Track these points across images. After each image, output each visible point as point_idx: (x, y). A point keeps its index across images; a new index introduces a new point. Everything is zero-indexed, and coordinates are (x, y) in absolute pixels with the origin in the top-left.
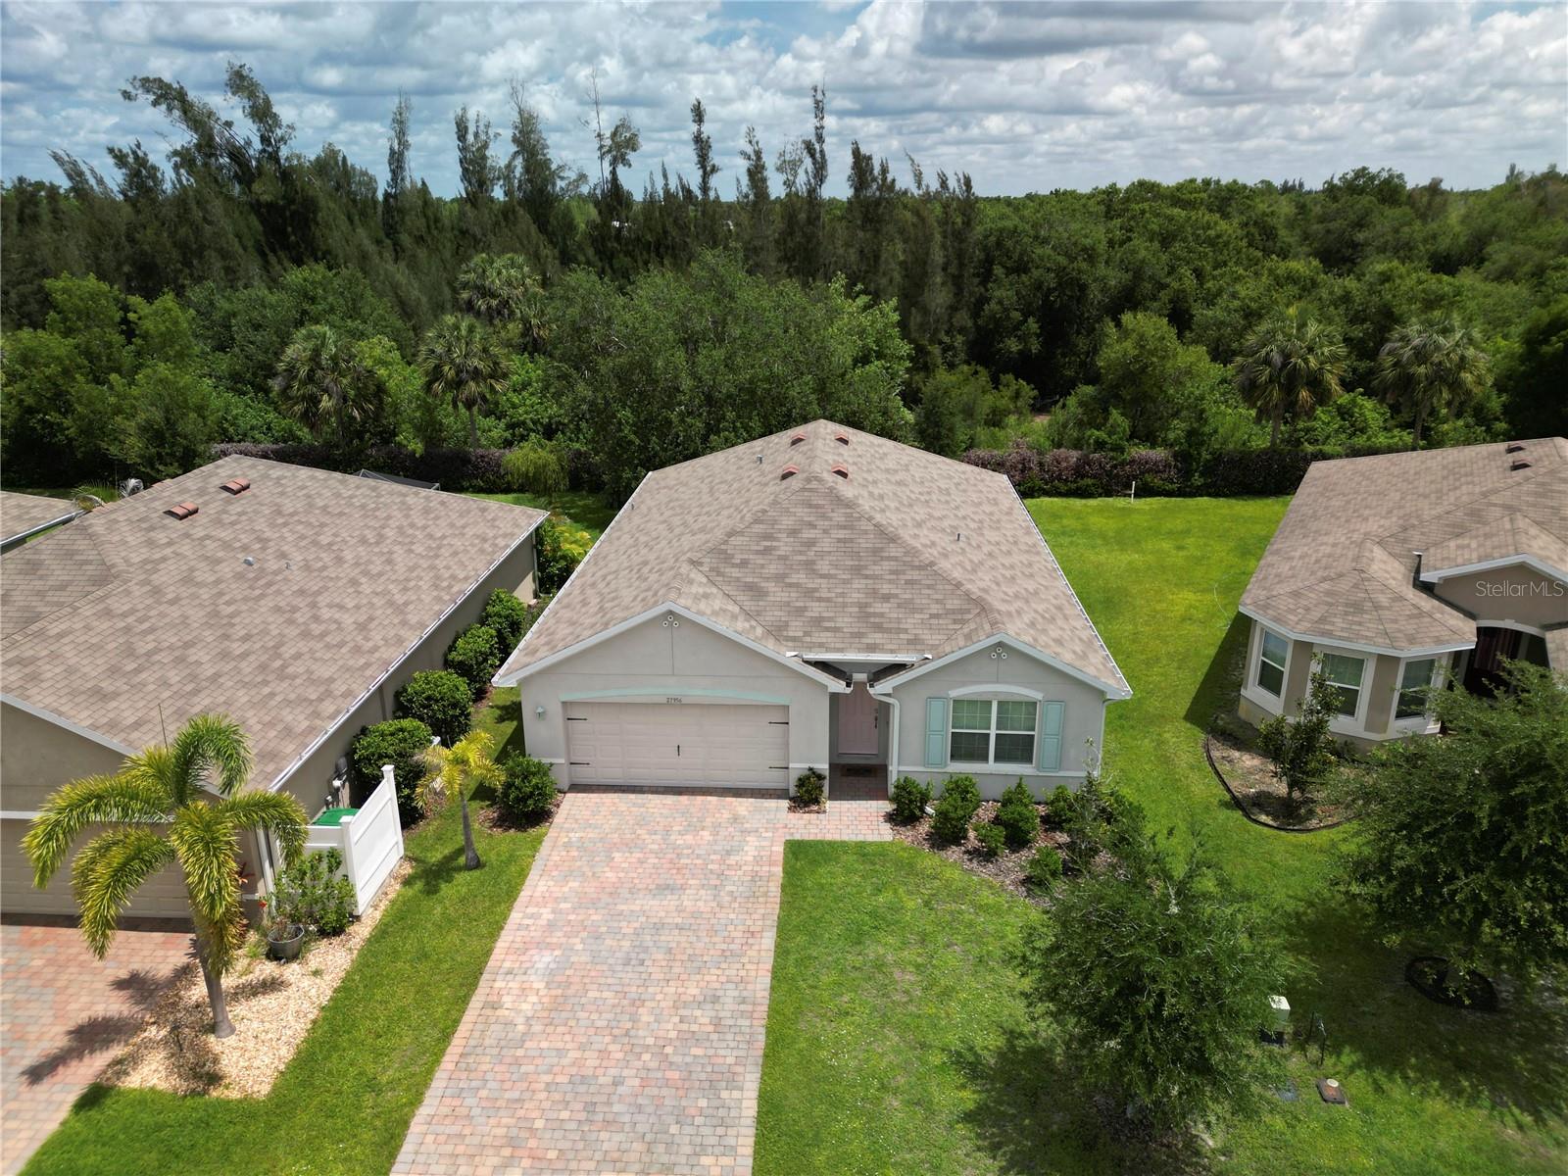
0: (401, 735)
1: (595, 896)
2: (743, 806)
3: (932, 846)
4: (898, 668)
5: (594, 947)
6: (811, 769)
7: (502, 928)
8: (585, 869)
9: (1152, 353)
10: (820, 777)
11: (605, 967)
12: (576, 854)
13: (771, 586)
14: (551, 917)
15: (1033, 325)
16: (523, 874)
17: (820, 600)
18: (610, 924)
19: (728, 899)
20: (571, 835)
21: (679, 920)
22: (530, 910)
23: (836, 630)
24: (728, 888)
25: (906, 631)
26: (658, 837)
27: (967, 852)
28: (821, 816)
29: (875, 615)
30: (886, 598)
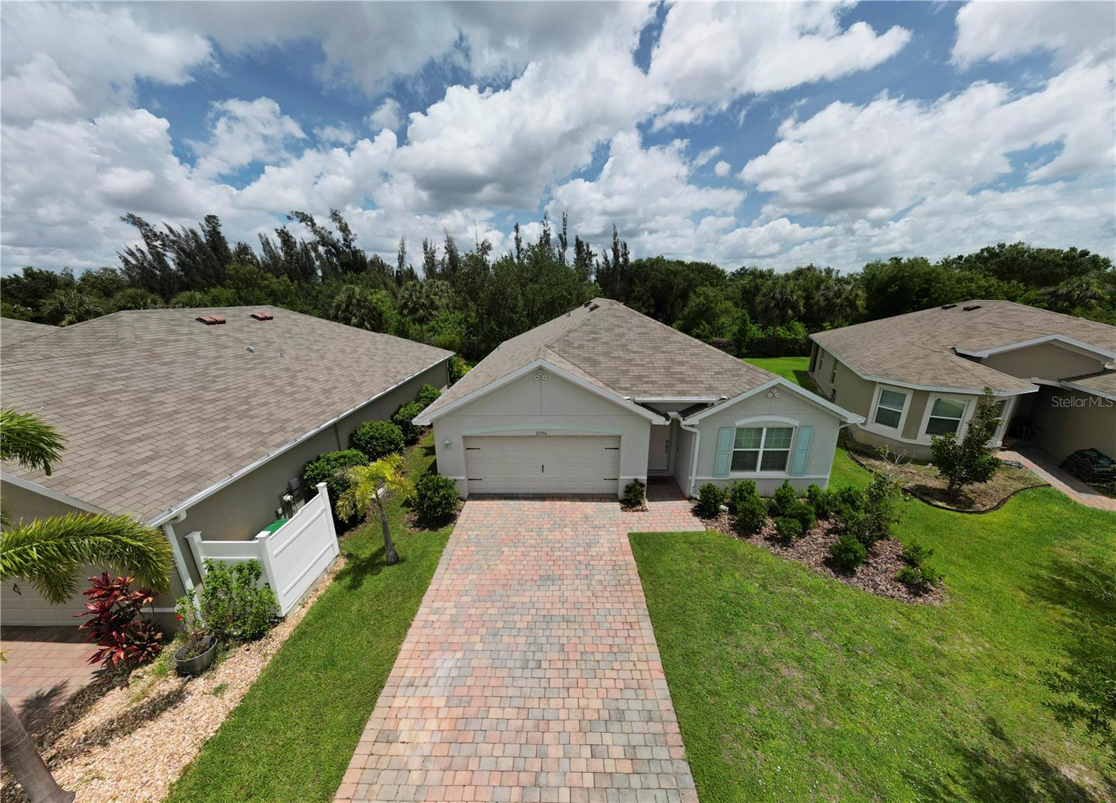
0: (342, 460)
1: (490, 588)
2: (589, 507)
3: (740, 535)
4: (701, 406)
5: (492, 647)
6: (636, 480)
7: (410, 625)
8: (482, 562)
9: (712, 302)
10: (642, 485)
11: (504, 673)
12: (474, 549)
13: (601, 359)
14: (454, 611)
15: (652, 301)
16: (432, 569)
17: (637, 365)
18: (506, 618)
19: (600, 588)
20: (470, 533)
21: (563, 612)
22: (437, 604)
23: (653, 383)
24: (597, 577)
25: (702, 382)
26: (534, 533)
27: (766, 539)
28: (646, 513)
29: (677, 373)
30: (681, 363)
